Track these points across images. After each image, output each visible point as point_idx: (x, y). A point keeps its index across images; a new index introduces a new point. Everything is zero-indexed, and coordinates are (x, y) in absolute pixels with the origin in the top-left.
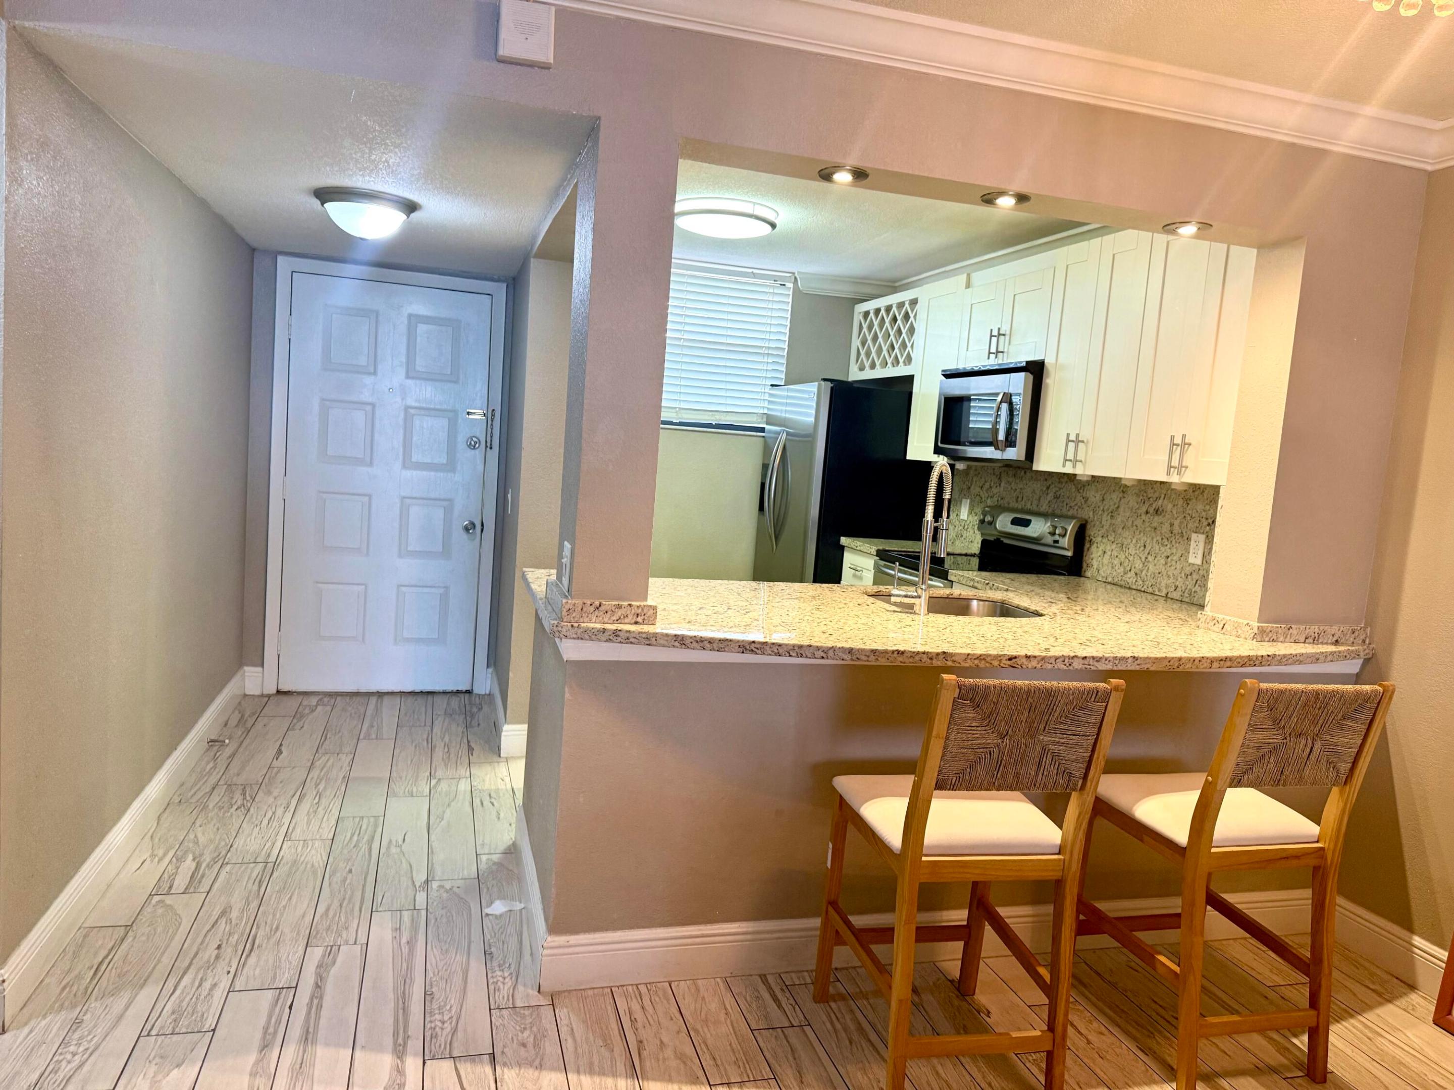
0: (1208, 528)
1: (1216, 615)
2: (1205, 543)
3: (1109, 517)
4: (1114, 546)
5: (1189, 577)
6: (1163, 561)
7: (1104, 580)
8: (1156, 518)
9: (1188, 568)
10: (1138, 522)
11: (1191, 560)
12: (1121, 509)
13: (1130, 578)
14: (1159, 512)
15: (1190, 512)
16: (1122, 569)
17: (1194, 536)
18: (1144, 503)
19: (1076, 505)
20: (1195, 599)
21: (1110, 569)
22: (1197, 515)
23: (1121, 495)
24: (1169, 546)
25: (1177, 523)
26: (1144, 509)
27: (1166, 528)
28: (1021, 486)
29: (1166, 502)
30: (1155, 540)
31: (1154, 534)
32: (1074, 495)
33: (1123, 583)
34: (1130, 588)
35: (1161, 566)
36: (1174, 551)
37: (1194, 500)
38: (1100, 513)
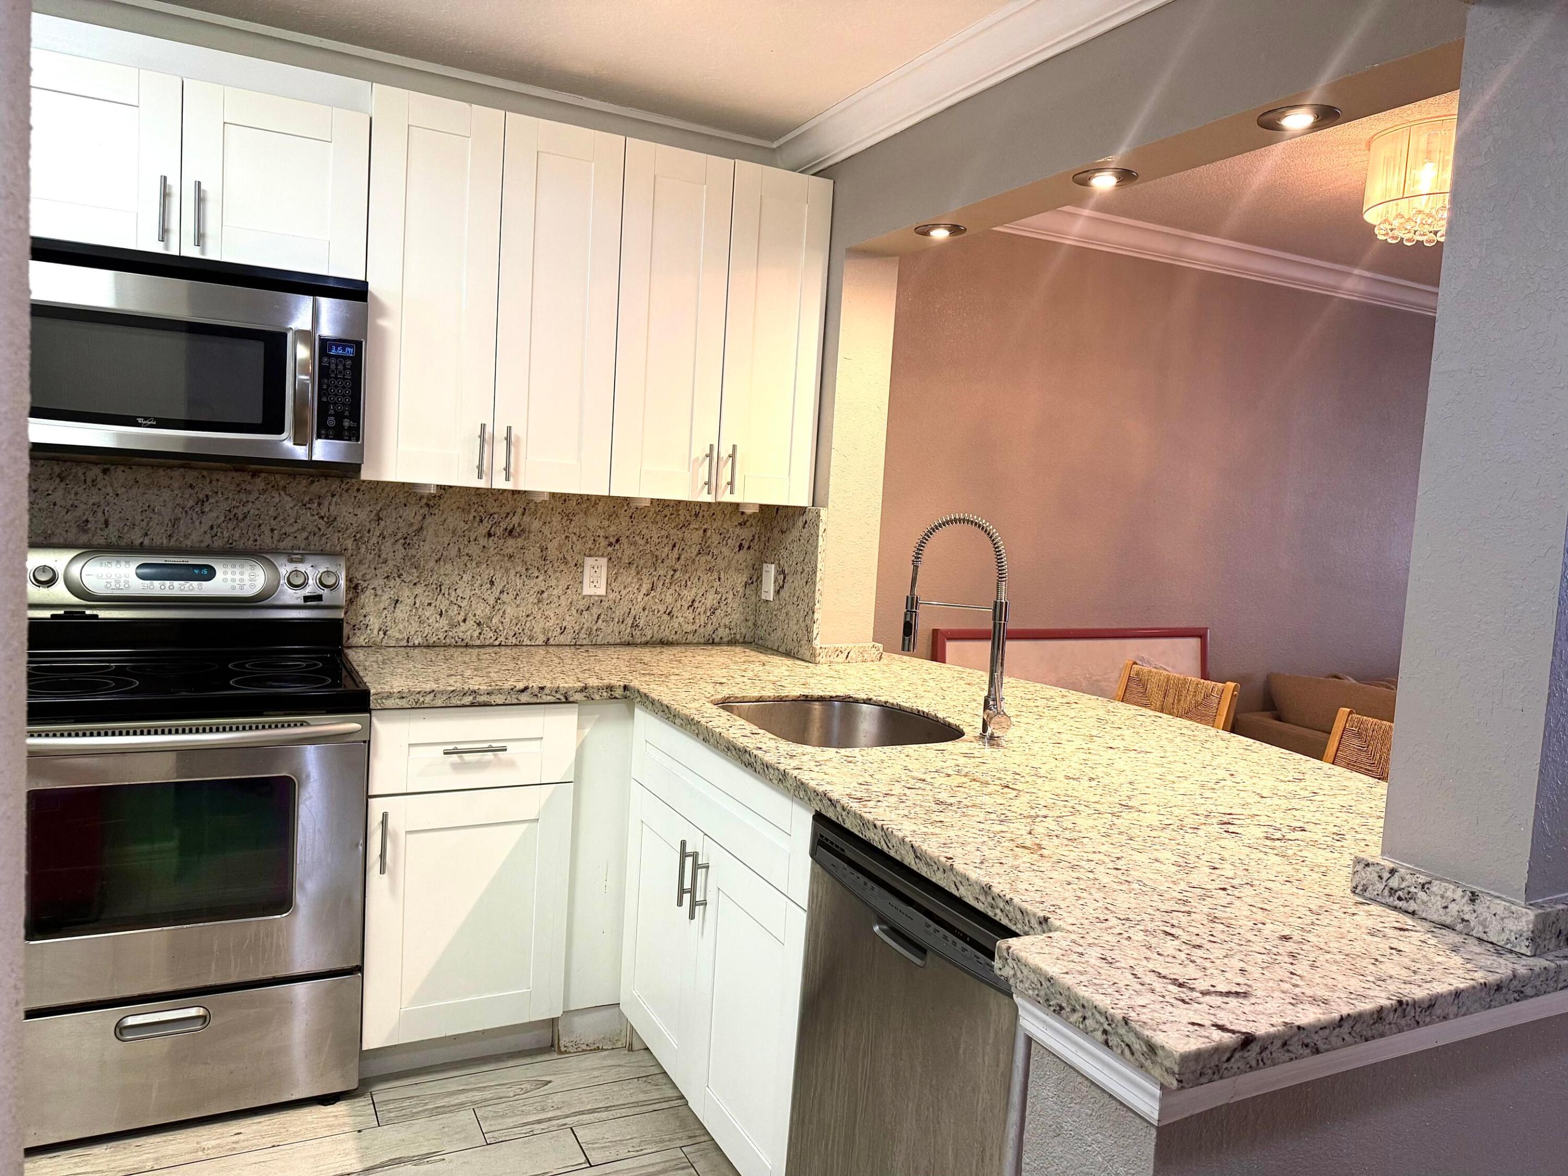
0: (610, 549)
1: (836, 646)
2: (608, 567)
3: (399, 546)
4: (419, 590)
5: (584, 612)
6: (533, 599)
7: (404, 643)
8: (511, 542)
9: (581, 603)
10: (474, 549)
11: (588, 590)
12: (429, 533)
13: (468, 631)
14: (515, 533)
15: (577, 530)
16: (444, 622)
17: (589, 561)
18: (481, 521)
19: (304, 529)
20: (600, 638)
21: (415, 626)
22: (589, 534)
23: (425, 510)
24: (541, 578)
25: (552, 546)
26: (483, 530)
27: (533, 554)
28: (95, 499)
29: (526, 519)
30: (512, 572)
31: (509, 565)
32: (293, 513)
33: (448, 641)
34: (467, 646)
35: (530, 606)
36: (553, 583)
37: (582, 515)
38: (374, 540)
